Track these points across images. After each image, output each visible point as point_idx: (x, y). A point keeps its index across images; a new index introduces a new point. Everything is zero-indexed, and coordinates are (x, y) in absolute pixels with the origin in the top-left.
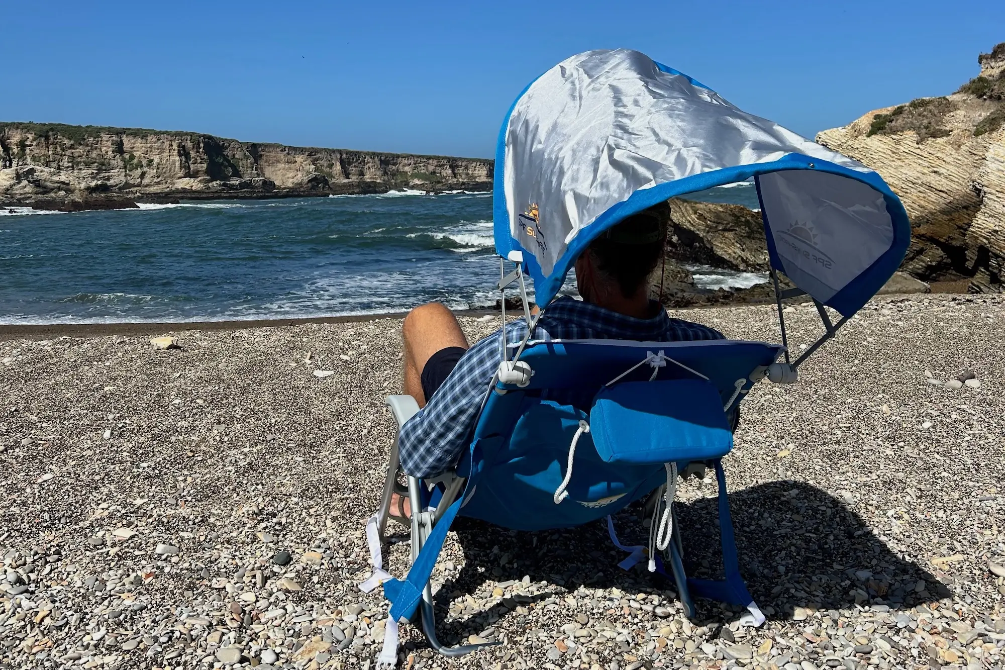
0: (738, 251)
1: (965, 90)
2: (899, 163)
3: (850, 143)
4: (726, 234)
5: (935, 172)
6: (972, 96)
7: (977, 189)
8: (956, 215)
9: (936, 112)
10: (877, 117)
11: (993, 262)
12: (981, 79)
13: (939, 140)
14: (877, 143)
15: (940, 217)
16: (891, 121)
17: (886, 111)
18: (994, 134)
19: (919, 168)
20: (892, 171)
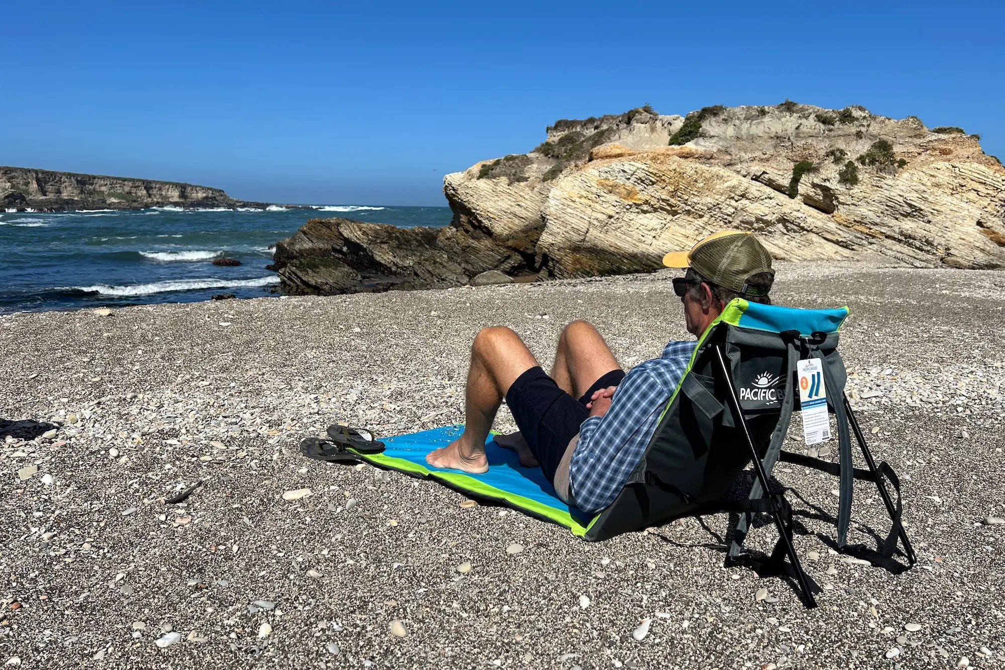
0: (391, 258)
1: (537, 150)
2: (497, 198)
3: (466, 183)
4: (383, 246)
5: (519, 205)
6: (542, 155)
7: (543, 217)
8: (530, 233)
9: (520, 164)
10: (484, 166)
11: (550, 264)
12: (547, 144)
13: (522, 184)
14: (483, 184)
15: (521, 235)
16: (492, 170)
17: (489, 162)
18: (554, 181)
19: (509, 202)
20: (492, 204)
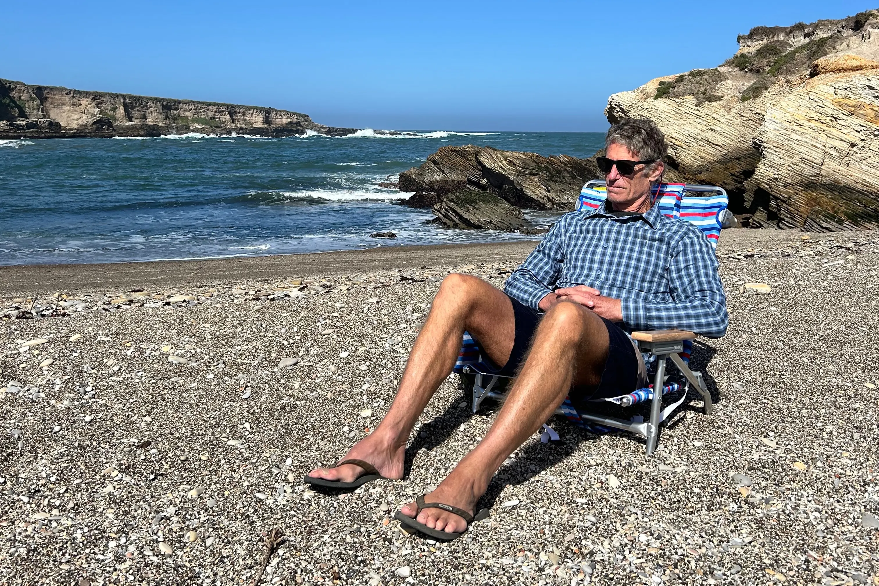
0: (545, 193)
1: (729, 63)
2: (682, 121)
3: (640, 104)
4: (532, 178)
5: (712, 130)
6: (736, 69)
7: (756, 144)
8: (730, 165)
9: (710, 81)
10: (661, 83)
11: (773, 203)
12: (742, 55)
13: (714, 104)
14: (662, 104)
15: (718, 166)
16: (674, 87)
17: (669, 78)
18: (758, 100)
19: (699, 126)
20: (677, 128)
